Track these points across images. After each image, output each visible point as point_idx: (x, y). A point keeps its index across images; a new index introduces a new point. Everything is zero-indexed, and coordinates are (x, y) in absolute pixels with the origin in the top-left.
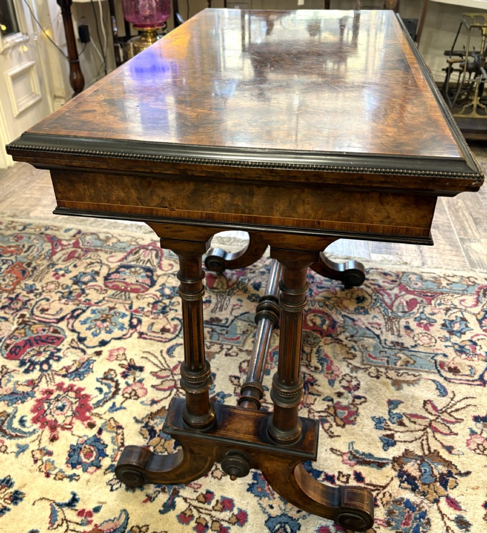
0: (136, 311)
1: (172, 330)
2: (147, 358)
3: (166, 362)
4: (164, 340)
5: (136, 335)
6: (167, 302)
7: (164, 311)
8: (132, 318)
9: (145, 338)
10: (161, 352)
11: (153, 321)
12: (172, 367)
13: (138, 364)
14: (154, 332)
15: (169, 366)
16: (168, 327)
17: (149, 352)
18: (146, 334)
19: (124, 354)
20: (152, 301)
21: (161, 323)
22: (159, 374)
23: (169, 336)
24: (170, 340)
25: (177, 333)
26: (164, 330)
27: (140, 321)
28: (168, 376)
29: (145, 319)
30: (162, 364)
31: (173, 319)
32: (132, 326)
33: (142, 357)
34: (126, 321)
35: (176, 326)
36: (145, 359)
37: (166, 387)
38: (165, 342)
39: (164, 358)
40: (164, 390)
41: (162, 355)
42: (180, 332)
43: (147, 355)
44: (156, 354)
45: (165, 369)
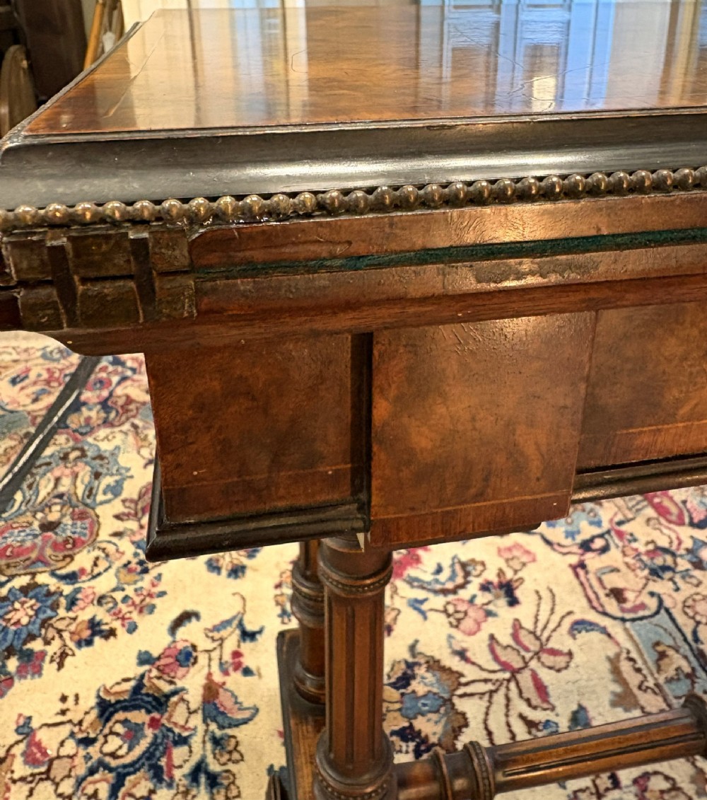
0: (620, 535)
1: (628, 605)
2: (540, 598)
3: (554, 630)
4: (595, 604)
5: (574, 560)
6: (683, 564)
7: (656, 572)
8: (601, 536)
9: (577, 575)
10: (570, 613)
11: (623, 568)
12: (550, 645)
13: (518, 593)
14: (600, 581)
15: (548, 640)
16: (630, 595)
17: (553, 596)
18: (587, 573)
19: (524, 564)
20: (663, 542)
21: (630, 582)
22: (522, 634)
23: (612, 606)
24: (605, 614)
25: (628, 616)
26: (617, 594)
27: (605, 549)
28: (527, 650)
29: (614, 557)
30: (545, 627)
31: (652, 594)
32: (586, 546)
33: (537, 592)
34: (587, 531)
35: (643, 606)
36: (536, 597)
37: (503, 659)
38: (594, 608)
39: (559, 625)
40: (496, 658)
41: (563, 617)
42: (633, 620)
43: (545, 595)
44: (557, 608)
45: (538, 638)
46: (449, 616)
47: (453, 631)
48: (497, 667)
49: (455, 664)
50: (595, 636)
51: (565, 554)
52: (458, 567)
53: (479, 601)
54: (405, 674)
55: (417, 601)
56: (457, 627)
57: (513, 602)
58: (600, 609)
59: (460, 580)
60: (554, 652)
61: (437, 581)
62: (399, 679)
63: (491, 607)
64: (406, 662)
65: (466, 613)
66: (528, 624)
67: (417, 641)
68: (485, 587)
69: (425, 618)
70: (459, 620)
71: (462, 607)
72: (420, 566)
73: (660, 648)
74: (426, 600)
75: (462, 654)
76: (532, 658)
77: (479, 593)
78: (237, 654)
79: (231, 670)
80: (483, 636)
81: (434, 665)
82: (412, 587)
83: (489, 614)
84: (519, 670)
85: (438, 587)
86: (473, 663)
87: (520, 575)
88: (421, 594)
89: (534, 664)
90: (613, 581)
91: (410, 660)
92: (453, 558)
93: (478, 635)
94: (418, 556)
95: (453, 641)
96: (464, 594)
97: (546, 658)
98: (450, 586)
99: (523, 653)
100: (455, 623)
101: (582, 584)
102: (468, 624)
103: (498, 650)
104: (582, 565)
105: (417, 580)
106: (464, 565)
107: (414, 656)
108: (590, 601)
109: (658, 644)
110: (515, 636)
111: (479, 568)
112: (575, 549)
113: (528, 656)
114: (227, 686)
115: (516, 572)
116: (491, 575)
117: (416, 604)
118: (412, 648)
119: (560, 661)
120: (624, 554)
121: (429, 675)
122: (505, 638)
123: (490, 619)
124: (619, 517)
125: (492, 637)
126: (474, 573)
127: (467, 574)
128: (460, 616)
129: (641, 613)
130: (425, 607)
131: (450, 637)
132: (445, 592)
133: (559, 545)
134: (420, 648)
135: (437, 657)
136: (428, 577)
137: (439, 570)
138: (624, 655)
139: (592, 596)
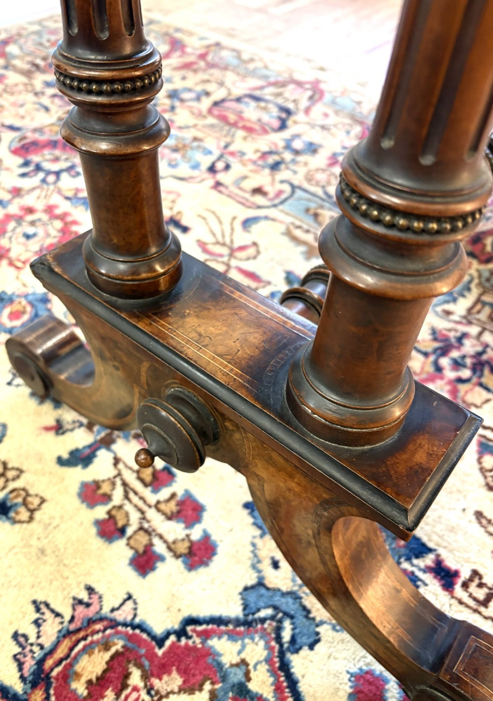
0: (232, 154)
1: (271, 195)
2: (204, 219)
3: (232, 234)
4: (248, 204)
5: (211, 182)
6: (288, 156)
7: (275, 167)
8: (219, 159)
9: (220, 192)
10: (234, 218)
11: (250, 174)
12: (236, 245)
13: (184, 222)
14: (241, 189)
15: (232, 241)
16: (267, 188)
17: (214, 213)
18: (226, 187)
19: (173, 202)
20: (265, 149)
21: (263, 179)
22: (210, 247)
23: (259, 199)
24: (259, 207)
25: (277, 201)
26: (258, 191)
27: (227, 167)
28: (221, 256)
29: (237, 169)
30: (223, 236)
31: (282, 182)
32: (212, 169)
33: (199, 216)
34: (206, 161)
35: (280, 192)
36: (200, 219)
38: (250, 207)
39: (232, 229)
41: (232, 224)
42: (282, 202)
43: (207, 215)
44: (223, 219)
45: (224, 244)
50: (263, 224)
51: (201, 182)
57: (185, 230)
58: (255, 206)
60: (242, 248)
66: (209, 239)
73: (312, 212)
76: (229, 260)
87: (175, 210)
90: (249, 185)
97: (240, 254)
99: (221, 259)
101: (229, 196)
104: (218, 185)
108: (243, 204)
109: (307, 210)
110: (206, 251)
112: (206, 176)
113: (225, 259)
115: (171, 209)
119: (252, 251)
120: (245, 165)
124: (222, 144)
129: (283, 197)
133: (192, 177)
138: (292, 227)
139: (242, 200)
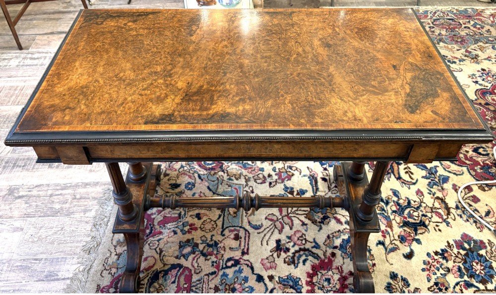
1: (236, 232)
2: (267, 242)
3: (268, 227)
4: (247, 234)
5: (246, 257)
9: (248, 249)
10: (258, 233)
13: (275, 245)
14: (241, 245)
15: (272, 224)
17: (262, 242)
18: (244, 250)
19: (267, 258)
22: (279, 228)
23: (242, 233)
24: (246, 230)
26: (237, 238)
28: (280, 222)
30: (271, 229)
33: (267, 244)
35: (230, 231)
36: (269, 243)
37: (290, 220)
38: (249, 233)
39: (265, 229)
40: (292, 221)
41: (262, 232)
42: (237, 226)
43: (265, 243)
44: (263, 236)
45: (275, 225)
46: (305, 239)
47: (305, 232)
48: (293, 218)
49: (307, 221)
50: (254, 223)
51: (248, 260)
52: (296, 262)
53: (292, 244)
54: (324, 220)
55: (317, 248)
56: (303, 234)
57: (278, 241)
58: (247, 232)
59: (297, 255)
60: (271, 220)
61: (306, 256)
62: (327, 219)
63: (288, 240)
64: (324, 224)
65: (298, 239)
66: (276, 231)
67: (319, 231)
68: (288, 250)
69: (314, 239)
70: (302, 237)
71: (299, 242)
72: (312, 264)
74: (312, 247)
75: (304, 224)
76: (280, 219)
77: (290, 248)
78: (384, 236)
79: (385, 231)
80: (294, 229)
81: (314, 222)
82: (317, 254)
83: (289, 238)
84: (286, 216)
85: (307, 252)
86: (300, 220)
87: (271, 254)
88: (314, 250)
89: (280, 217)
90: (235, 244)
91: (322, 225)
92: (297, 267)
93: (296, 230)
94: (312, 270)
95: (305, 229)
96: (297, 248)
97: (275, 218)
98: (302, 253)
99: (282, 221)
100: (303, 236)
101: (248, 244)
102: (298, 235)
103: (290, 224)
104: (243, 253)
105: (315, 258)
106: (293, 262)
107: (321, 226)
108: (249, 237)
110: (283, 227)
111: (287, 260)
112: (242, 262)
113: (281, 220)
114: (385, 226)
115: (272, 255)
116: (283, 255)
117: (317, 246)
118: (321, 228)
119: (270, 217)
120: (223, 255)
121: (316, 218)
122: (287, 228)
123: (290, 235)
125: (291, 229)
126: (290, 258)
127: (293, 257)
128: (300, 238)
129: (232, 228)
130: (313, 244)
131: (306, 231)
132: (305, 250)
133: (248, 265)
134: (318, 228)
135: (312, 224)
136: (310, 258)
137: (304, 262)
138: (248, 215)
139: (247, 238)
